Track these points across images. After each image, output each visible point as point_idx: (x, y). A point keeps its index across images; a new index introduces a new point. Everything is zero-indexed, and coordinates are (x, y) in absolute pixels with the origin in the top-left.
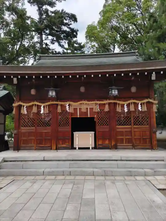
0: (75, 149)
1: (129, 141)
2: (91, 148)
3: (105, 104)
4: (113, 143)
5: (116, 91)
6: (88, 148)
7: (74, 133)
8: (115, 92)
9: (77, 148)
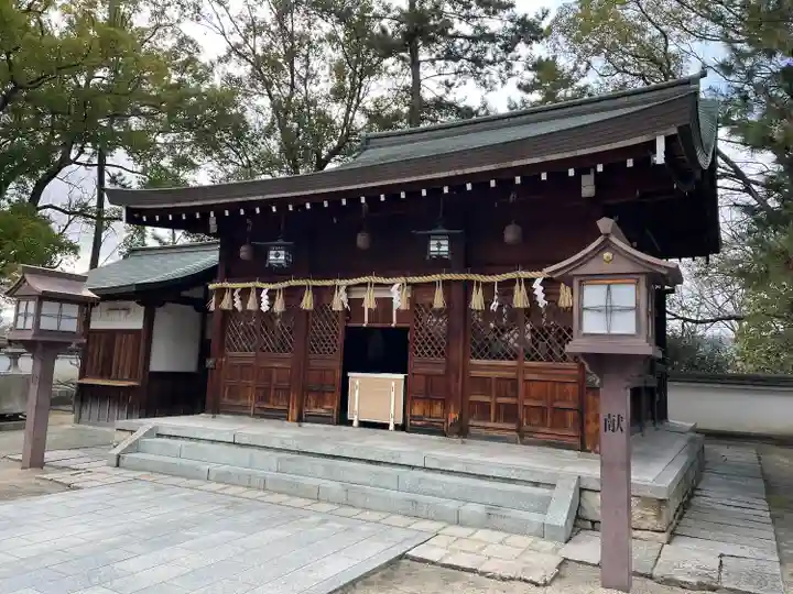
0: (350, 423)
1: (509, 413)
2: (391, 427)
3: (433, 284)
4: (453, 416)
5: (443, 242)
6: (385, 426)
7: (349, 374)
8: (439, 245)
9: (355, 423)
